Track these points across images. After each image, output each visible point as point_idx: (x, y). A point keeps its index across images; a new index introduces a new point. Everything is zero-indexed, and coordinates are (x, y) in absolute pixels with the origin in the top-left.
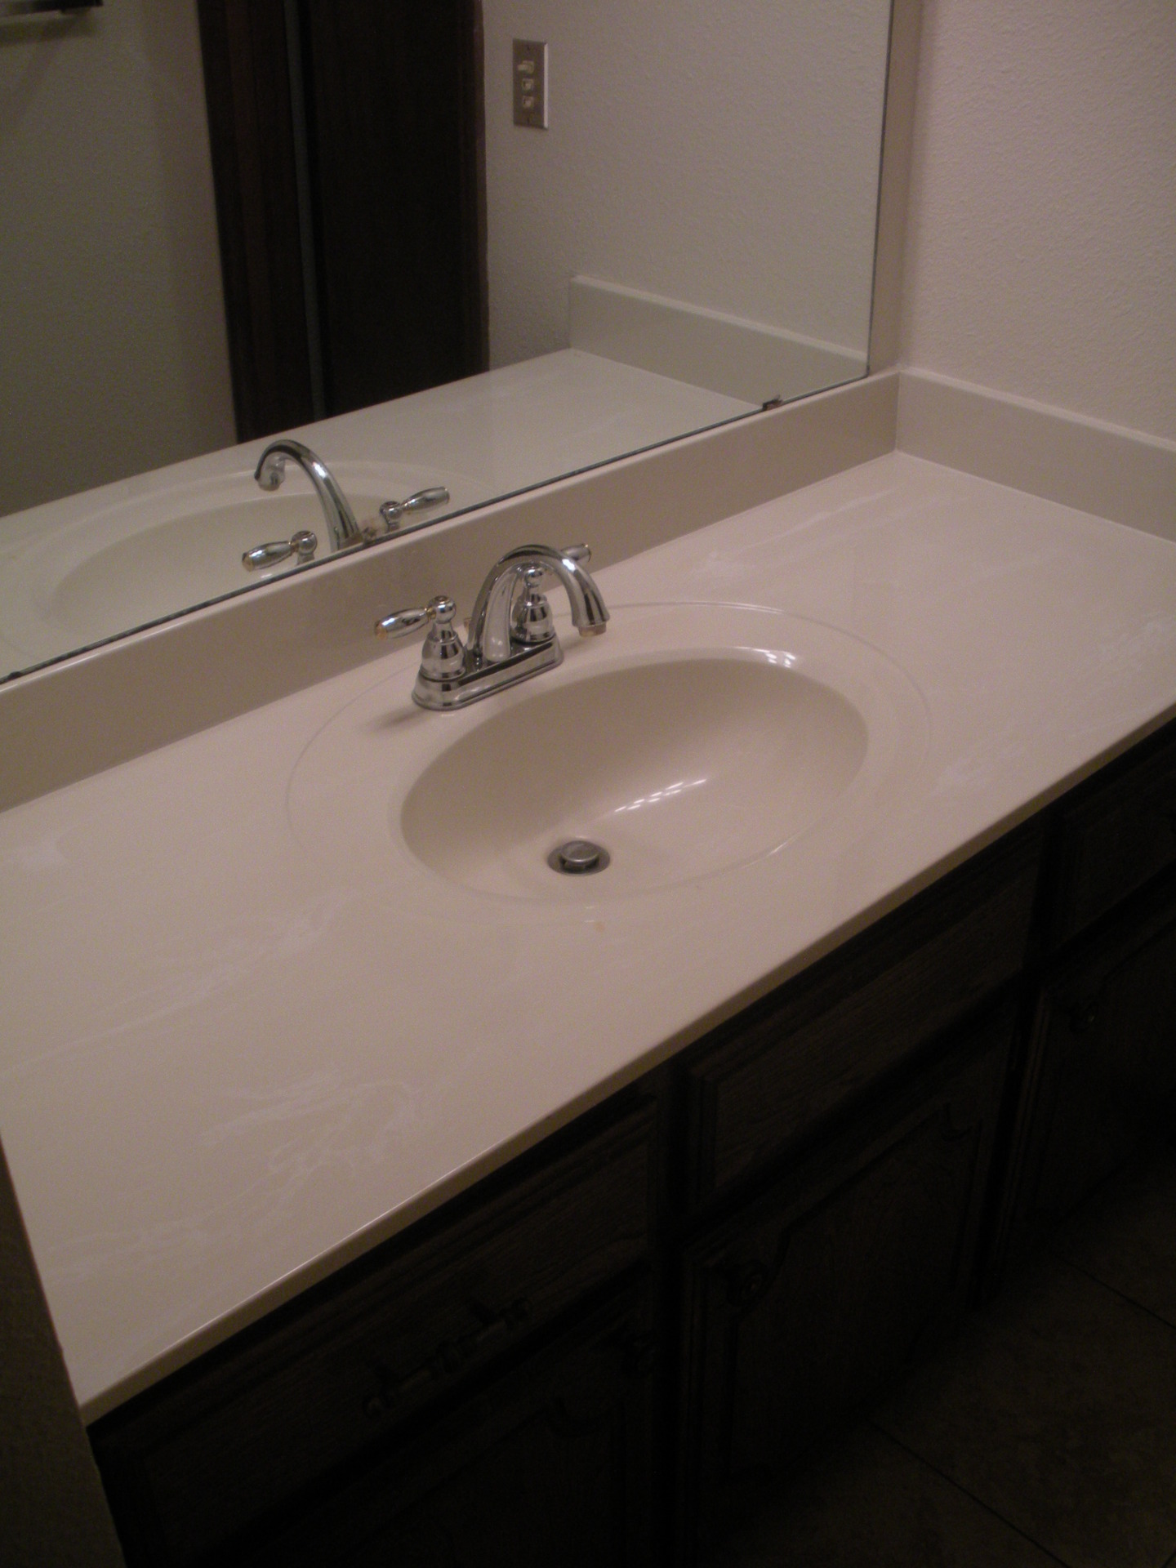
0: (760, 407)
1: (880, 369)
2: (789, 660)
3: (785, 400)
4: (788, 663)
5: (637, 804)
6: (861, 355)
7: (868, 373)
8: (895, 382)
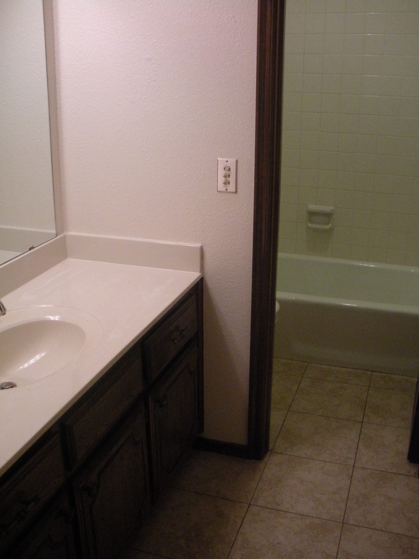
0: (29, 250)
1: (60, 234)
2: (57, 318)
3: (35, 246)
4: (57, 319)
5: (26, 365)
6: (54, 232)
7: (57, 235)
8: (64, 238)
